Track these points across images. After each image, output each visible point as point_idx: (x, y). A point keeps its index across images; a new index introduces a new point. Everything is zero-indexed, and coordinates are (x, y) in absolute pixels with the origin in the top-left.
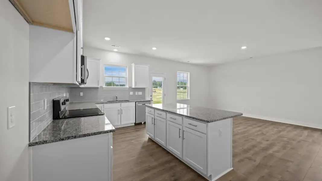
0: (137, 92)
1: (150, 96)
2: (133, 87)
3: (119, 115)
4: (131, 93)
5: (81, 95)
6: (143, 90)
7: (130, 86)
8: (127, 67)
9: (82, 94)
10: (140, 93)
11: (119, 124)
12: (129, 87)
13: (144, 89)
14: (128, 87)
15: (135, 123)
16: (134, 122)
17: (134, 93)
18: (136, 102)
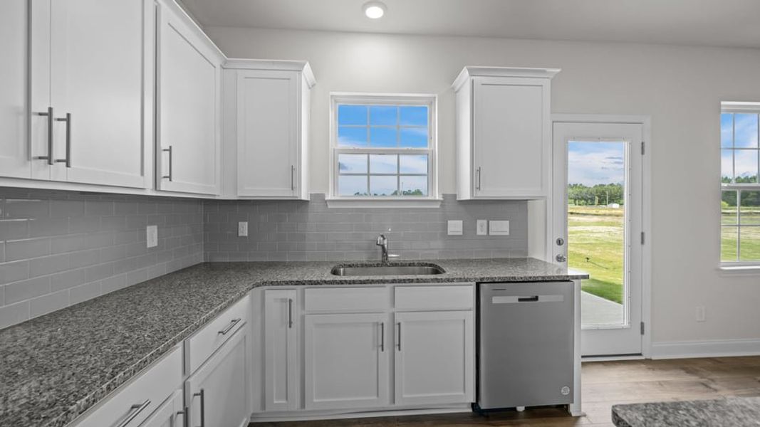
0: (485, 222)
1: (552, 242)
2: (466, 195)
3: (385, 356)
4: (455, 227)
5: (240, 234)
6: (514, 208)
7: (450, 192)
8: (435, 98)
9: (244, 228)
10: (501, 227)
11: (386, 403)
12: (444, 196)
13: (522, 203)
14: (438, 197)
15: (474, 406)
16: (472, 399)
17: (469, 228)
18: (478, 285)
